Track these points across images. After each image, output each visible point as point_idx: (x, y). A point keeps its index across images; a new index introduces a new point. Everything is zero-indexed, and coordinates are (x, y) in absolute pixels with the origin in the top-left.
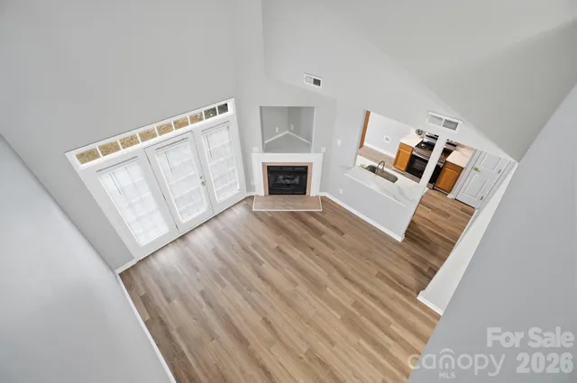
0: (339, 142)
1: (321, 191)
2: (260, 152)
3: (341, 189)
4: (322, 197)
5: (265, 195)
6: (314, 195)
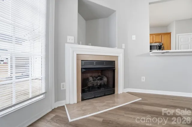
1: (124, 88)
2: (74, 43)
3: (142, 77)
4: (127, 92)
5: (77, 102)
6: (121, 93)
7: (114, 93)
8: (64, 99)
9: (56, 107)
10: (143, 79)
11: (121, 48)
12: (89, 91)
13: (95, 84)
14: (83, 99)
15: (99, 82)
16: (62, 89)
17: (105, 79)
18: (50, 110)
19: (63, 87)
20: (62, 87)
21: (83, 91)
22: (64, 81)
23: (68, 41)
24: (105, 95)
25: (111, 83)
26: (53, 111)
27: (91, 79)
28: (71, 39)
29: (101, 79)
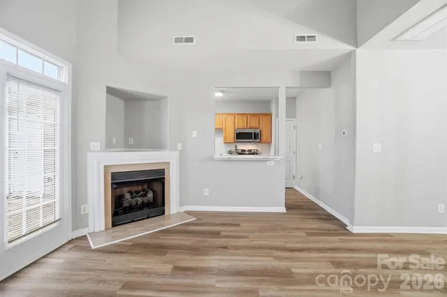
0: (195, 134)
1: (181, 206)
2: (101, 151)
3: (205, 190)
4: (185, 212)
5: (106, 229)
6: (175, 212)
7: (163, 213)
8: (86, 226)
9: (74, 238)
10: (206, 192)
11: (175, 149)
12: (125, 213)
13: (134, 203)
14: (114, 225)
15: (140, 200)
16: (82, 212)
17: (150, 195)
18: (66, 241)
19: (84, 211)
20: (82, 211)
21: (115, 214)
22: (86, 203)
23: (92, 149)
24: (148, 217)
25: (160, 199)
26: (70, 242)
27: (128, 196)
28: (95, 145)
29: (145, 195)
